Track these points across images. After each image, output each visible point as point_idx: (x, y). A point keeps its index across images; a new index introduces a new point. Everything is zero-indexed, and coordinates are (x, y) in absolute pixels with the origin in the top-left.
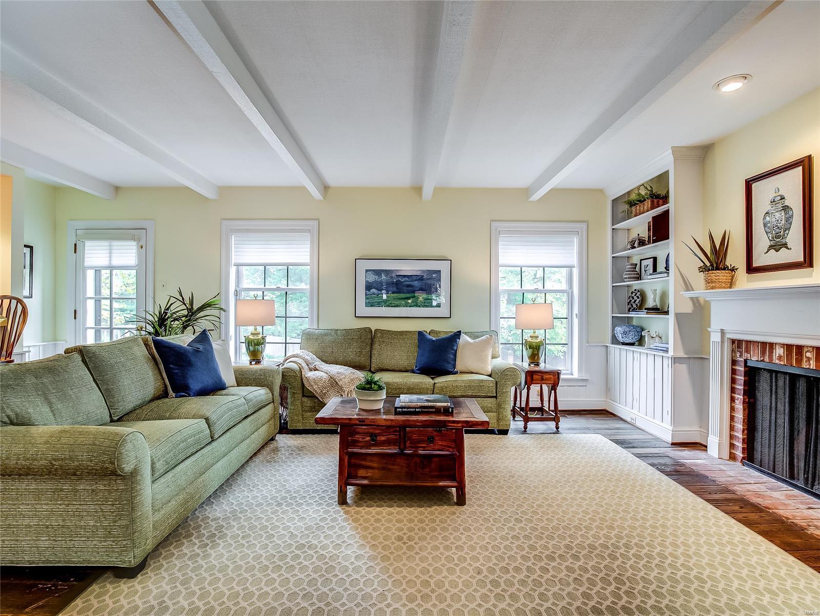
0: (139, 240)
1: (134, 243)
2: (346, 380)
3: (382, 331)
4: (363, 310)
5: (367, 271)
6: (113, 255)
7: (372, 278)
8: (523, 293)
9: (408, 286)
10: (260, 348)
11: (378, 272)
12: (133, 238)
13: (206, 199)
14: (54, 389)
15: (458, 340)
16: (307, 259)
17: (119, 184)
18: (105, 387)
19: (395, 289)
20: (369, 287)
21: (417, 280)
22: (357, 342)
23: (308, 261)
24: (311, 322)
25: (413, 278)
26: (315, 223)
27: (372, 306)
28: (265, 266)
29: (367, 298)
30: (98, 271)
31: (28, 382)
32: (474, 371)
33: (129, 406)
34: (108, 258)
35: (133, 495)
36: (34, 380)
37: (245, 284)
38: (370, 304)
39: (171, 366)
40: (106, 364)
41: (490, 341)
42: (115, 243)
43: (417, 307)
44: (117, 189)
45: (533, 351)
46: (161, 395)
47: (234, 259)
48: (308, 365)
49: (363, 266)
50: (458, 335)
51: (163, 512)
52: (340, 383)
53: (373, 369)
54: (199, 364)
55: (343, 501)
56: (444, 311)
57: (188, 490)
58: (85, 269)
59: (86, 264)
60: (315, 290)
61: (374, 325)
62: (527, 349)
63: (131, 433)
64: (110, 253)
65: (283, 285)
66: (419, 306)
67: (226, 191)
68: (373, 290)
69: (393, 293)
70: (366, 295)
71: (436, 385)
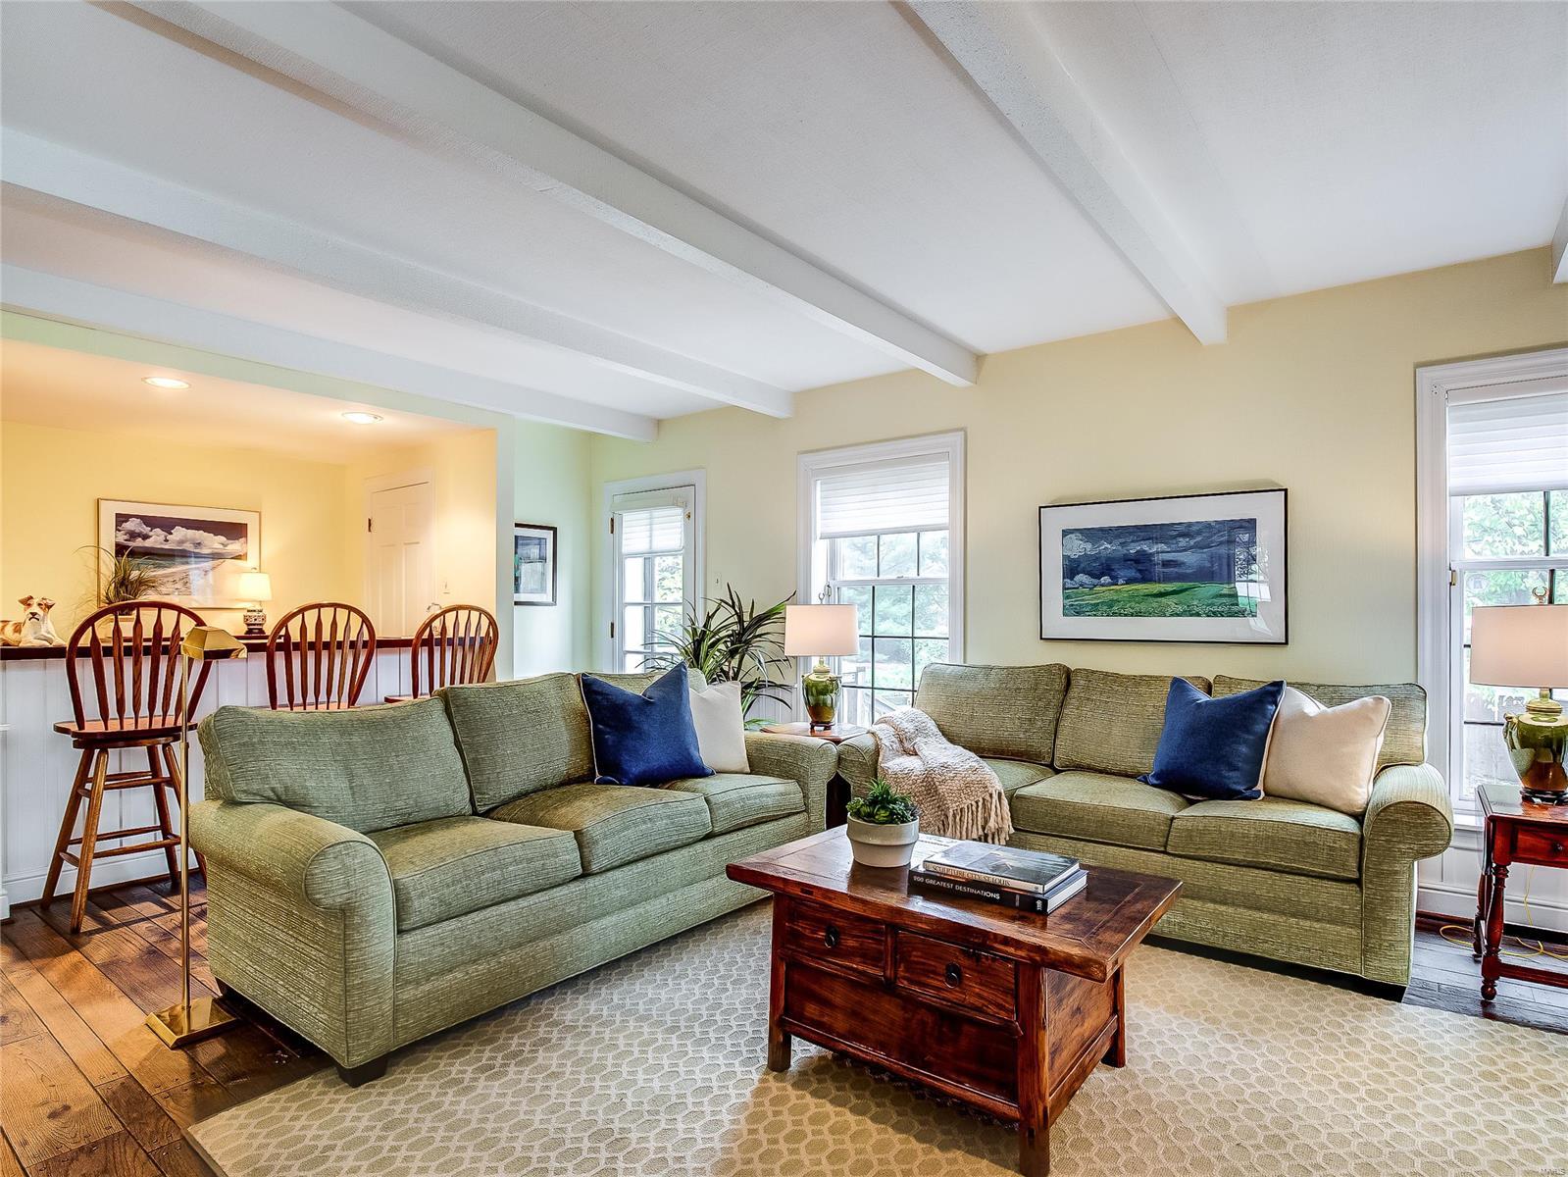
0: (685, 505)
1: (679, 511)
2: (956, 784)
3: (1090, 674)
4: (1059, 624)
5: (1065, 533)
6: (655, 533)
7: (1079, 548)
8: (1552, 572)
9: (1166, 564)
10: (828, 698)
11: (1090, 534)
12: (675, 504)
13: (773, 421)
14: (365, 753)
15: (1271, 708)
16: (943, 517)
17: (660, 418)
18: (472, 756)
19: (1132, 573)
20: (1071, 569)
21: (1191, 548)
22: (1025, 698)
23: (946, 520)
24: (952, 649)
25: (1180, 544)
26: (959, 437)
27: (1078, 614)
28: (879, 534)
29: (1067, 597)
30: (648, 558)
31: (325, 740)
32: (1311, 797)
33: (509, 791)
34: (648, 539)
35: (348, 947)
36: (336, 738)
37: (847, 573)
38: (1073, 610)
39: (601, 726)
40: (481, 718)
41: (1373, 717)
42: (658, 513)
43: (1191, 615)
44: (659, 423)
45: (1536, 755)
46: (584, 775)
47: (820, 526)
48: (901, 741)
49: (1057, 521)
50: (1272, 692)
51: (427, 987)
52: (942, 789)
53: (1057, 764)
54: (646, 727)
55: (779, 1062)
56: (1263, 626)
57: (504, 958)
58: (622, 558)
59: (625, 550)
60: (958, 580)
61: (1075, 659)
62: (1513, 747)
63: (342, 843)
64: (651, 530)
65: (912, 574)
66: (1198, 615)
67: (804, 399)
68: (1081, 578)
69: (1129, 582)
70: (1065, 588)
71: (1176, 823)
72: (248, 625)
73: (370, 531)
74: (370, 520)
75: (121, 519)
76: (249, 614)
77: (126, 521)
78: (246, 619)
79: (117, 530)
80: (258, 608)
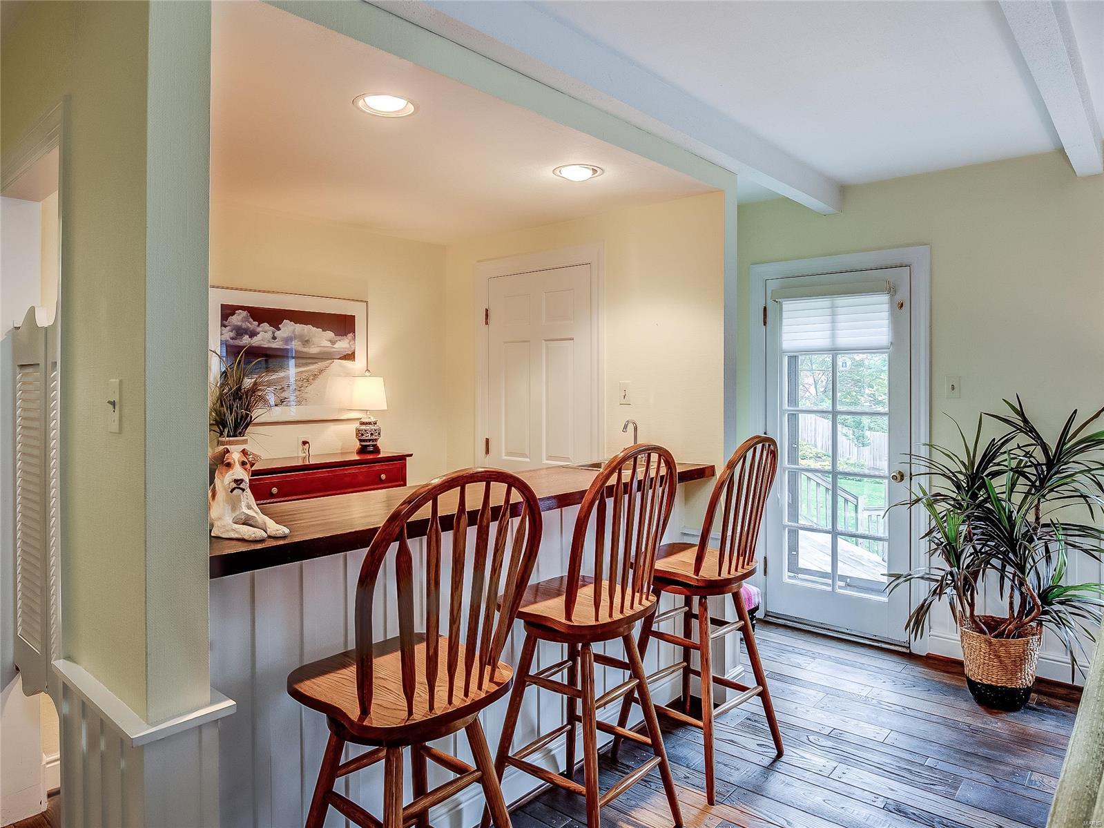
0: (894, 291)
1: (884, 299)
6: (839, 325)
12: (880, 289)
34: (829, 332)
42: (842, 301)
44: (845, 190)
58: (781, 356)
59: (786, 345)
64: (833, 322)
72: (361, 440)
73: (487, 323)
74: (487, 310)
75: (227, 311)
76: (363, 427)
77: (233, 314)
78: (359, 433)
79: (223, 325)
80: (372, 419)
